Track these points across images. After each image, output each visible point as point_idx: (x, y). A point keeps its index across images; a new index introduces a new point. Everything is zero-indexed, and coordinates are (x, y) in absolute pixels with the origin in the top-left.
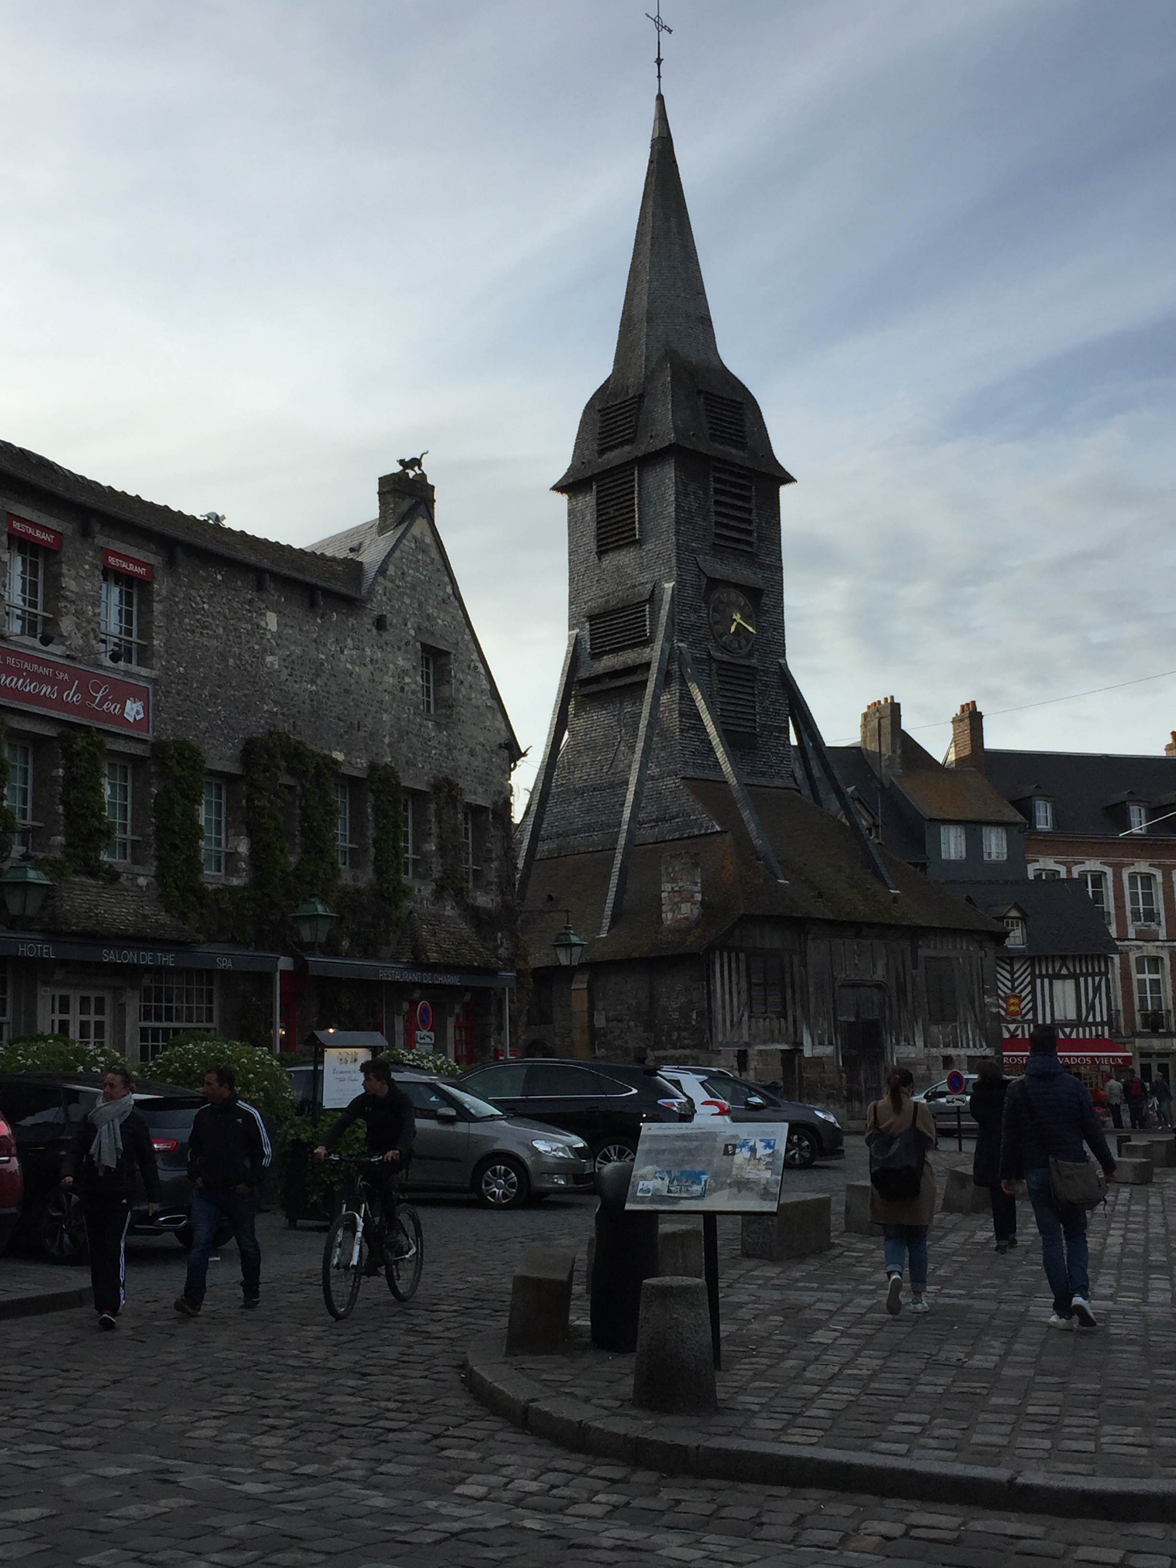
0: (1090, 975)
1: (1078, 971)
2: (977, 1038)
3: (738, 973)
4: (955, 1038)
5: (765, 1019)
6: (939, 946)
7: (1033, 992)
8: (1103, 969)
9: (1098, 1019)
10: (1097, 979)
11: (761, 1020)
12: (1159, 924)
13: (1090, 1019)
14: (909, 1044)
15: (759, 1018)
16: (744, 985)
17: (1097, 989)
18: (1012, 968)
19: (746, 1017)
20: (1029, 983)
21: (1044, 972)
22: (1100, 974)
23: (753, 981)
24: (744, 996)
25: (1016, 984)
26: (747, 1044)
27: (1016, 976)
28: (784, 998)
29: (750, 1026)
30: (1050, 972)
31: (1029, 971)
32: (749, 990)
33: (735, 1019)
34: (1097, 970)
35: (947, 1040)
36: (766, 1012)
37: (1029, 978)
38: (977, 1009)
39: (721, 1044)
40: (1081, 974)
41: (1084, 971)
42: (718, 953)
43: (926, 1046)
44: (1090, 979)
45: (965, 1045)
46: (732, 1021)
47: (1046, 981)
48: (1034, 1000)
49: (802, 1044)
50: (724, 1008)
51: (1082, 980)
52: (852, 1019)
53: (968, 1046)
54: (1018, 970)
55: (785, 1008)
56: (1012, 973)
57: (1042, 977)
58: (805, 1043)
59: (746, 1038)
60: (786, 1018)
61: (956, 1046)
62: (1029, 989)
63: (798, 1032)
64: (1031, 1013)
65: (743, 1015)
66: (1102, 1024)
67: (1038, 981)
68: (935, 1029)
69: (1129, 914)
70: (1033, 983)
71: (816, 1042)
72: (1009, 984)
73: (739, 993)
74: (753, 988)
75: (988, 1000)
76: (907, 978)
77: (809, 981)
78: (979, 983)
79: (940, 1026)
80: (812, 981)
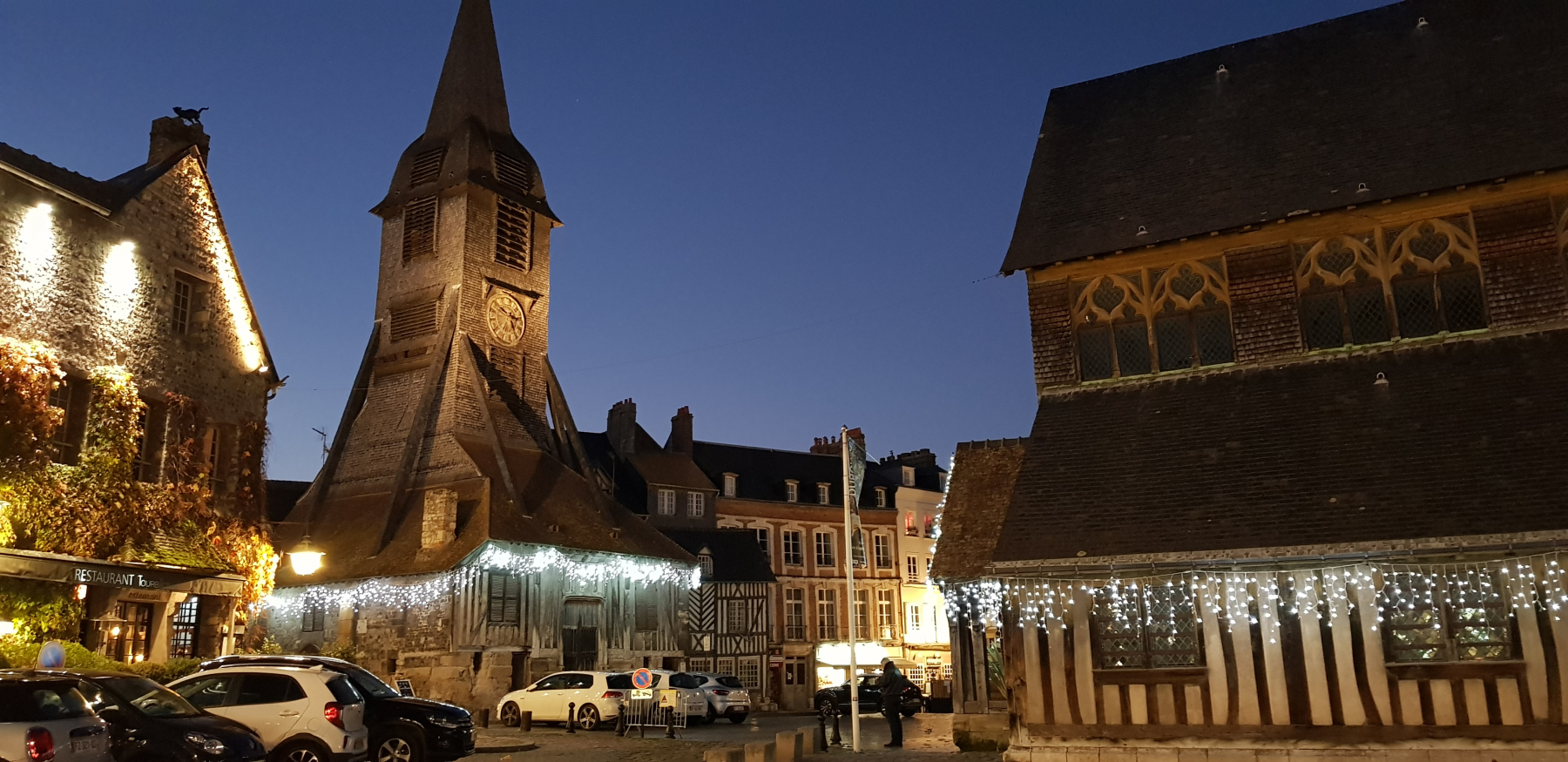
0: (756, 598)
1: (747, 593)
3: (481, 587)
4: (654, 643)
5: (500, 627)
7: (716, 610)
8: (765, 594)
9: (760, 630)
10: (760, 601)
11: (498, 627)
12: (802, 566)
13: (754, 630)
14: (619, 648)
15: (495, 625)
17: (759, 609)
18: (701, 591)
19: (484, 626)
20: (713, 603)
21: (724, 596)
22: (762, 597)
23: (493, 595)
24: (484, 607)
25: (704, 603)
26: (484, 648)
27: (704, 598)
28: (519, 610)
29: (487, 633)
30: (728, 595)
32: (489, 602)
33: (475, 626)
34: (760, 594)
35: (648, 645)
36: (502, 621)
37: (713, 600)
38: (673, 621)
39: (460, 647)
40: (750, 596)
41: (751, 593)
43: (631, 649)
44: (755, 601)
45: (661, 649)
46: (472, 627)
47: (725, 602)
48: (715, 616)
49: (530, 647)
50: (465, 617)
51: (750, 601)
52: (575, 628)
53: (664, 650)
55: (519, 618)
56: (701, 595)
57: (722, 599)
58: (533, 647)
59: (483, 642)
60: (519, 627)
61: (655, 649)
62: (713, 607)
63: (529, 638)
64: (713, 625)
65: (482, 623)
66: (762, 634)
67: (719, 602)
69: (783, 558)
70: (715, 603)
71: (543, 646)
72: (698, 604)
73: (480, 604)
74: (493, 601)
75: (681, 614)
76: (621, 596)
77: (541, 596)
78: (675, 601)
79: (644, 634)
80: (544, 597)
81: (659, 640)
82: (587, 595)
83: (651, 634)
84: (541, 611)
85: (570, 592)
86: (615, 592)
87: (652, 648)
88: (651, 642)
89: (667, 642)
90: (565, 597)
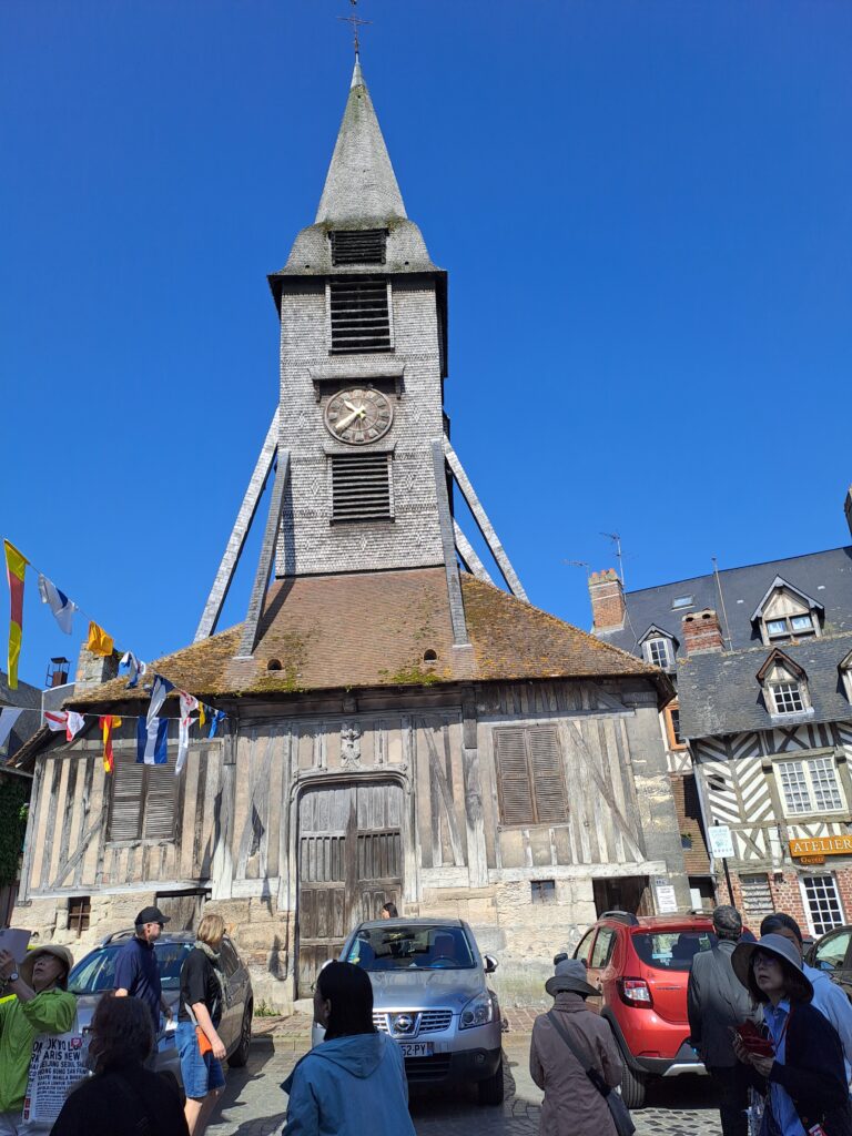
2: (620, 847)
3: (89, 784)
5: (134, 848)
6: (525, 708)
14: (453, 865)
15: (121, 846)
16: (98, 800)
23: (117, 794)
24: (94, 817)
26: (89, 889)
28: (179, 815)
29: (100, 861)
32: (108, 809)
33: (71, 852)
35: (544, 853)
36: (139, 837)
38: (619, 799)
39: (36, 891)
42: (51, 763)
43: (491, 866)
49: (207, 879)
50: (50, 837)
52: (338, 833)
53: (596, 860)
55: (179, 829)
58: (214, 878)
59: (88, 879)
60: (178, 843)
61: (564, 862)
63: (204, 863)
65: (88, 845)
68: (513, 838)
71: (241, 874)
73: (87, 812)
74: (116, 804)
75: (643, 783)
76: (454, 763)
77: (239, 784)
78: (621, 757)
79: (527, 832)
80: (247, 785)
81: (578, 843)
82: (359, 770)
83: (551, 830)
84: (237, 812)
85: (314, 770)
86: (438, 758)
87: (554, 861)
88: (553, 848)
89: (603, 844)
90: (299, 780)
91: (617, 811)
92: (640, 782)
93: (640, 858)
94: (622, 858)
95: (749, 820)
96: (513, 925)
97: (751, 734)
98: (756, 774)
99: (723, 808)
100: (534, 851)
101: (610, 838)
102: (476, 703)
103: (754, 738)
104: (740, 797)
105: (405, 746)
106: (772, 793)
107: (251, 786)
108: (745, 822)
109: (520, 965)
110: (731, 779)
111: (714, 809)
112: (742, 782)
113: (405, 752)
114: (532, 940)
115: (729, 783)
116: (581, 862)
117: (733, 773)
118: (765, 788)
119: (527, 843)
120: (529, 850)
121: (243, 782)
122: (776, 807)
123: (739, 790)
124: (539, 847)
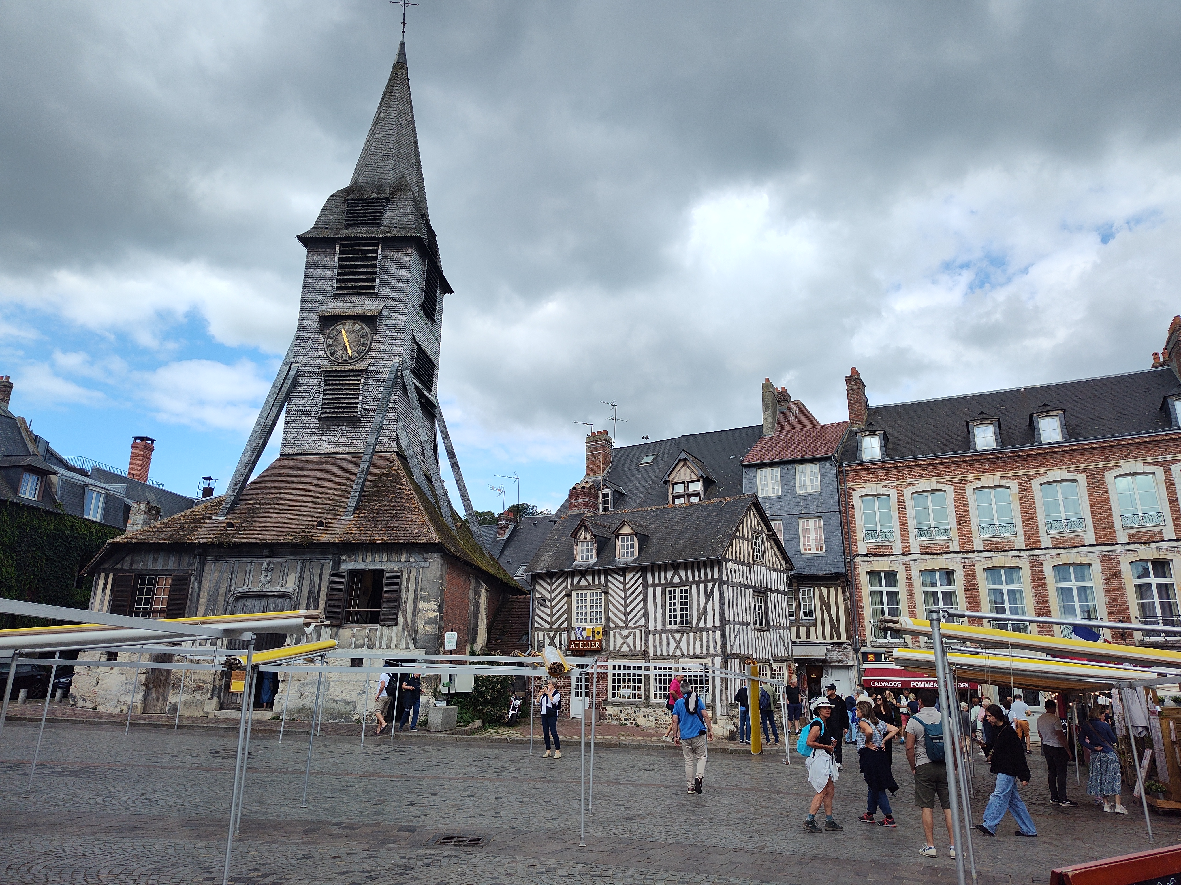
0: (702, 582)
1: (690, 579)
2: (403, 641)
7: (645, 600)
8: (716, 576)
10: (710, 585)
13: (702, 625)
17: (709, 596)
18: (624, 579)
20: (641, 592)
21: (657, 582)
22: (713, 579)
25: (628, 593)
27: (628, 586)
30: (663, 581)
31: (641, 580)
34: (709, 577)
35: (361, 641)
37: (641, 588)
40: (694, 581)
41: (697, 578)
44: (702, 586)
45: (384, 646)
47: (659, 590)
53: (388, 647)
54: (630, 580)
56: (624, 583)
57: (654, 585)
64: (643, 619)
66: (714, 629)
68: (346, 632)
70: (645, 592)
75: (424, 606)
76: (322, 588)
77: (202, 593)
78: (416, 590)
79: (355, 630)
80: (206, 594)
81: (381, 638)
82: (268, 590)
83: (368, 629)
84: (199, 609)
85: (244, 588)
86: (314, 585)
87: (366, 646)
88: (367, 639)
89: (394, 639)
90: (234, 594)
91: (406, 621)
92: (422, 605)
93: (412, 646)
94: (403, 646)
95: (553, 627)
96: (335, 679)
97: (564, 572)
98: (563, 598)
99: (542, 618)
100: (356, 640)
101: (399, 635)
102: (340, 555)
103: (565, 575)
104: (551, 612)
105: (297, 578)
106: (569, 611)
107: (208, 595)
108: (551, 627)
109: (335, 700)
110: (549, 600)
111: (537, 618)
112: (554, 603)
113: (297, 581)
114: (344, 688)
115: (548, 603)
116: (380, 648)
117: (551, 597)
118: (565, 607)
119: (353, 636)
120: (354, 639)
121: (204, 593)
122: (569, 620)
123: (552, 607)
124: (359, 638)
